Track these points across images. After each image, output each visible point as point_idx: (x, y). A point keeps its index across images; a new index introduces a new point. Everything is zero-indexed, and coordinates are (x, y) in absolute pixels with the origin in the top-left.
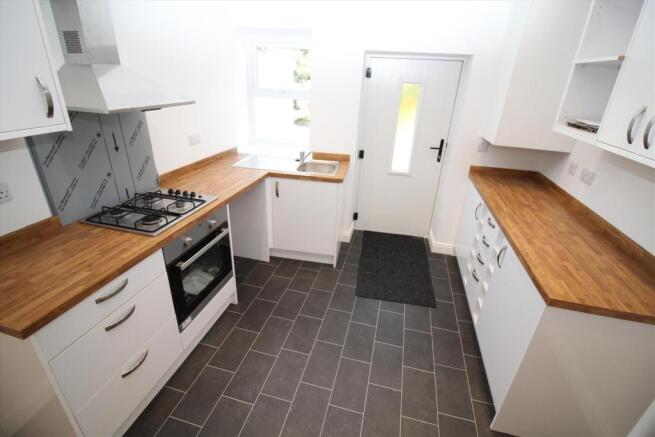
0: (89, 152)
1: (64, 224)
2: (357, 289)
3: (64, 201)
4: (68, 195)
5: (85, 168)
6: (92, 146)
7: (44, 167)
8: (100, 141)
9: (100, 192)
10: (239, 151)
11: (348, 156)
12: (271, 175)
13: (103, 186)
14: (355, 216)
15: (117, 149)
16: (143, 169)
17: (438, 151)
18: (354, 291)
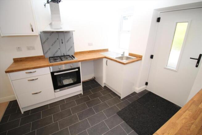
0: (54, 43)
1: (46, 57)
2: (120, 111)
3: (46, 53)
4: (47, 51)
5: (53, 46)
6: (55, 42)
7: (43, 44)
8: (58, 40)
9: (56, 52)
10: (109, 50)
11: (142, 56)
12: (105, 57)
13: (57, 51)
14: (147, 84)
15: (62, 43)
16: (70, 49)
17: (197, 60)
18: (118, 111)
